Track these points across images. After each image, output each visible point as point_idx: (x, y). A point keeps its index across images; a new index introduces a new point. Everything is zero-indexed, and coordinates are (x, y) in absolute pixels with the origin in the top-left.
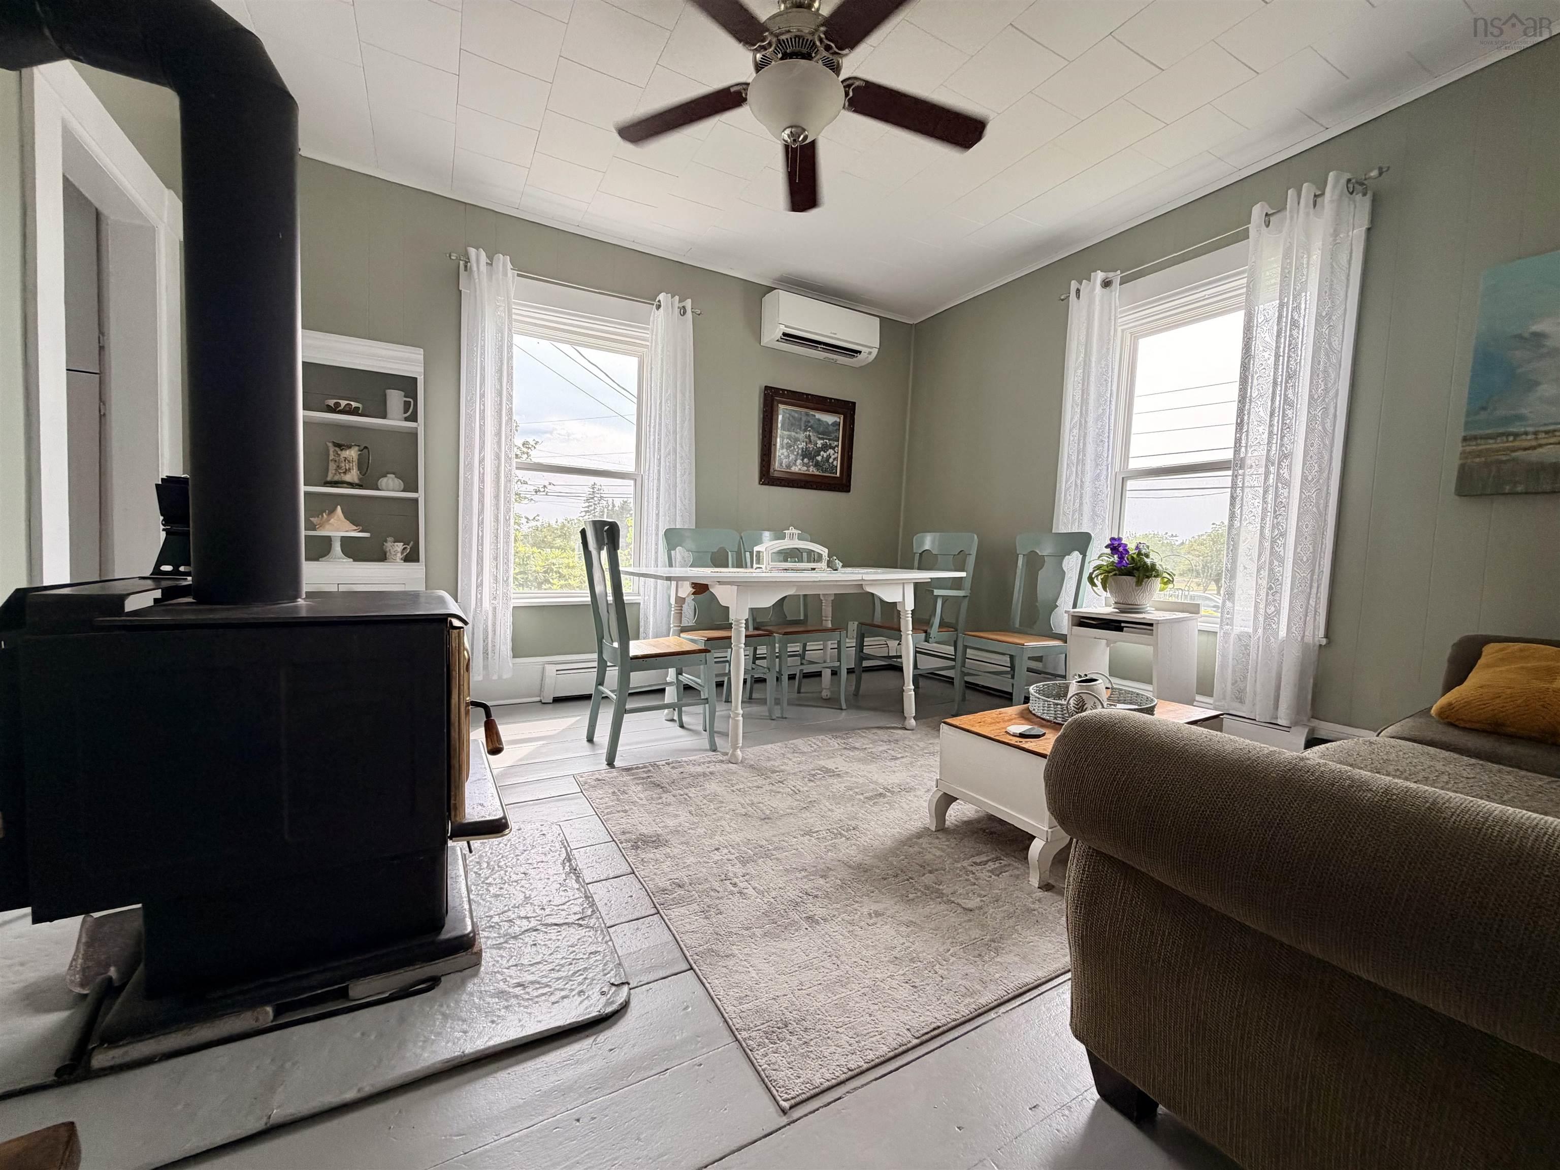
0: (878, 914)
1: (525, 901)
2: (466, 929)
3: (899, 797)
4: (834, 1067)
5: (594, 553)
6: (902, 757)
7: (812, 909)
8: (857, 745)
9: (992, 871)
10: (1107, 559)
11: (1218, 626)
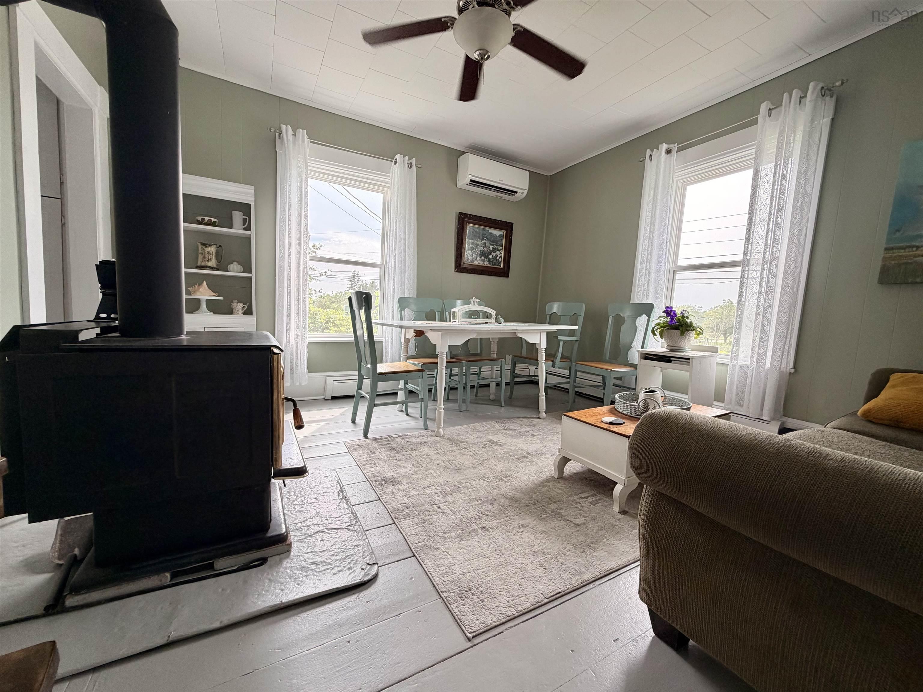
0: (524, 526)
1: (316, 515)
2: (282, 530)
3: (535, 458)
4: (498, 615)
5: (356, 311)
6: (538, 435)
7: (485, 523)
8: (511, 427)
9: (591, 503)
10: (663, 319)
11: (729, 360)
